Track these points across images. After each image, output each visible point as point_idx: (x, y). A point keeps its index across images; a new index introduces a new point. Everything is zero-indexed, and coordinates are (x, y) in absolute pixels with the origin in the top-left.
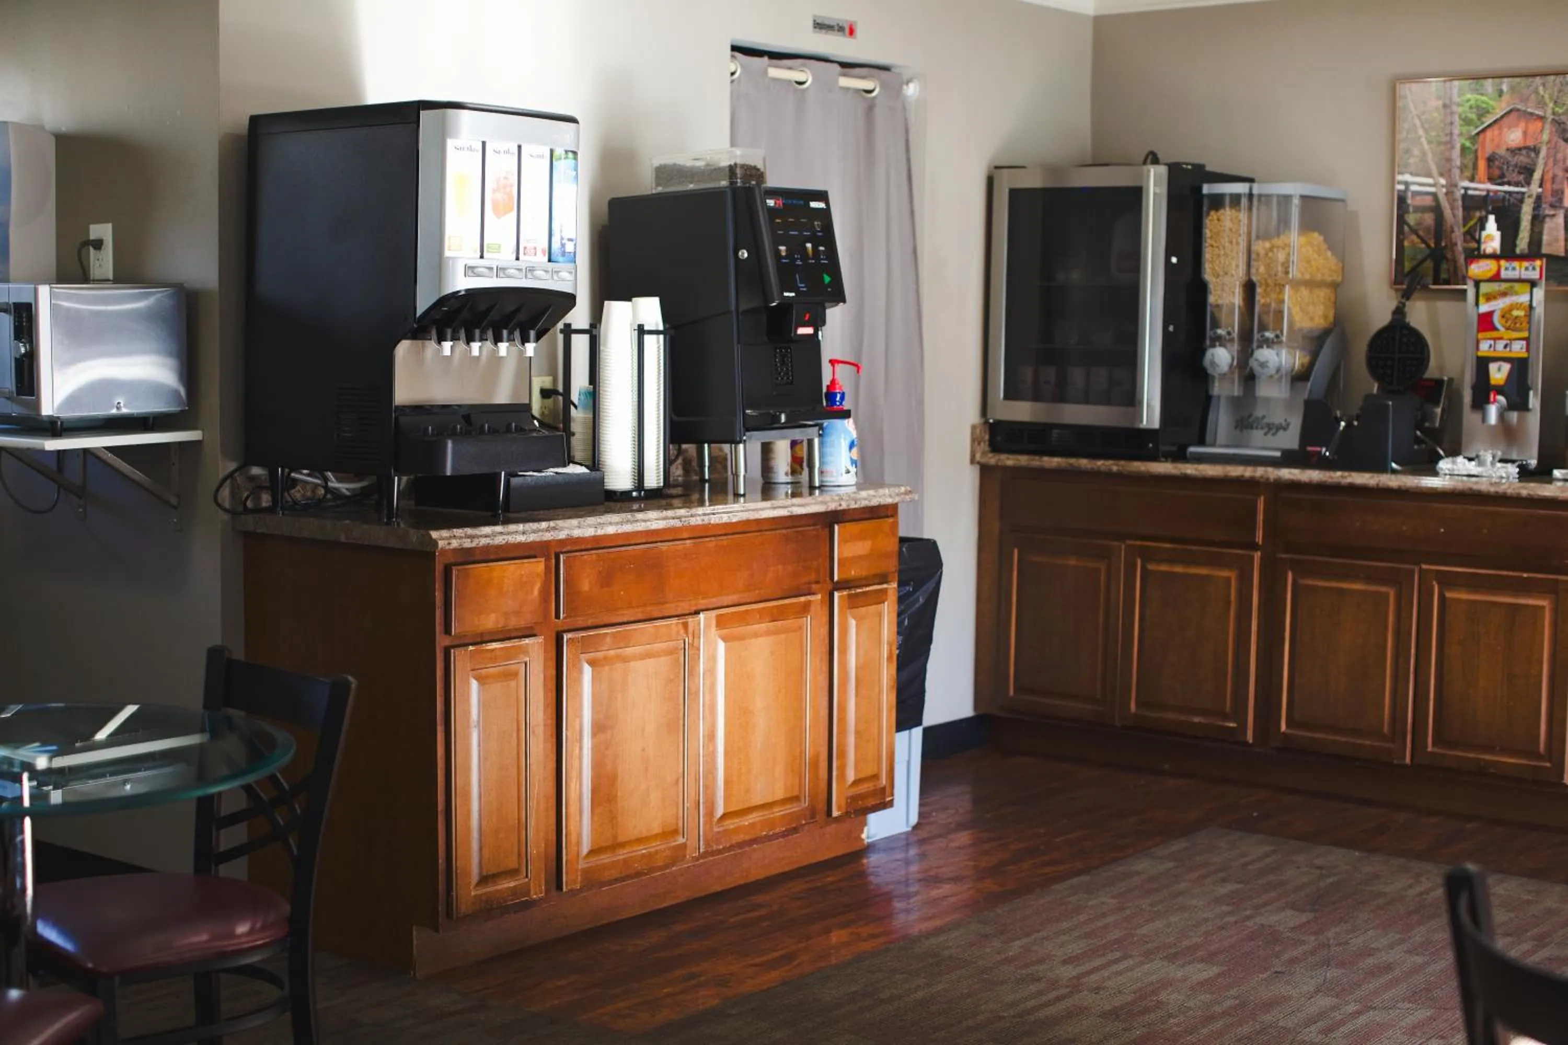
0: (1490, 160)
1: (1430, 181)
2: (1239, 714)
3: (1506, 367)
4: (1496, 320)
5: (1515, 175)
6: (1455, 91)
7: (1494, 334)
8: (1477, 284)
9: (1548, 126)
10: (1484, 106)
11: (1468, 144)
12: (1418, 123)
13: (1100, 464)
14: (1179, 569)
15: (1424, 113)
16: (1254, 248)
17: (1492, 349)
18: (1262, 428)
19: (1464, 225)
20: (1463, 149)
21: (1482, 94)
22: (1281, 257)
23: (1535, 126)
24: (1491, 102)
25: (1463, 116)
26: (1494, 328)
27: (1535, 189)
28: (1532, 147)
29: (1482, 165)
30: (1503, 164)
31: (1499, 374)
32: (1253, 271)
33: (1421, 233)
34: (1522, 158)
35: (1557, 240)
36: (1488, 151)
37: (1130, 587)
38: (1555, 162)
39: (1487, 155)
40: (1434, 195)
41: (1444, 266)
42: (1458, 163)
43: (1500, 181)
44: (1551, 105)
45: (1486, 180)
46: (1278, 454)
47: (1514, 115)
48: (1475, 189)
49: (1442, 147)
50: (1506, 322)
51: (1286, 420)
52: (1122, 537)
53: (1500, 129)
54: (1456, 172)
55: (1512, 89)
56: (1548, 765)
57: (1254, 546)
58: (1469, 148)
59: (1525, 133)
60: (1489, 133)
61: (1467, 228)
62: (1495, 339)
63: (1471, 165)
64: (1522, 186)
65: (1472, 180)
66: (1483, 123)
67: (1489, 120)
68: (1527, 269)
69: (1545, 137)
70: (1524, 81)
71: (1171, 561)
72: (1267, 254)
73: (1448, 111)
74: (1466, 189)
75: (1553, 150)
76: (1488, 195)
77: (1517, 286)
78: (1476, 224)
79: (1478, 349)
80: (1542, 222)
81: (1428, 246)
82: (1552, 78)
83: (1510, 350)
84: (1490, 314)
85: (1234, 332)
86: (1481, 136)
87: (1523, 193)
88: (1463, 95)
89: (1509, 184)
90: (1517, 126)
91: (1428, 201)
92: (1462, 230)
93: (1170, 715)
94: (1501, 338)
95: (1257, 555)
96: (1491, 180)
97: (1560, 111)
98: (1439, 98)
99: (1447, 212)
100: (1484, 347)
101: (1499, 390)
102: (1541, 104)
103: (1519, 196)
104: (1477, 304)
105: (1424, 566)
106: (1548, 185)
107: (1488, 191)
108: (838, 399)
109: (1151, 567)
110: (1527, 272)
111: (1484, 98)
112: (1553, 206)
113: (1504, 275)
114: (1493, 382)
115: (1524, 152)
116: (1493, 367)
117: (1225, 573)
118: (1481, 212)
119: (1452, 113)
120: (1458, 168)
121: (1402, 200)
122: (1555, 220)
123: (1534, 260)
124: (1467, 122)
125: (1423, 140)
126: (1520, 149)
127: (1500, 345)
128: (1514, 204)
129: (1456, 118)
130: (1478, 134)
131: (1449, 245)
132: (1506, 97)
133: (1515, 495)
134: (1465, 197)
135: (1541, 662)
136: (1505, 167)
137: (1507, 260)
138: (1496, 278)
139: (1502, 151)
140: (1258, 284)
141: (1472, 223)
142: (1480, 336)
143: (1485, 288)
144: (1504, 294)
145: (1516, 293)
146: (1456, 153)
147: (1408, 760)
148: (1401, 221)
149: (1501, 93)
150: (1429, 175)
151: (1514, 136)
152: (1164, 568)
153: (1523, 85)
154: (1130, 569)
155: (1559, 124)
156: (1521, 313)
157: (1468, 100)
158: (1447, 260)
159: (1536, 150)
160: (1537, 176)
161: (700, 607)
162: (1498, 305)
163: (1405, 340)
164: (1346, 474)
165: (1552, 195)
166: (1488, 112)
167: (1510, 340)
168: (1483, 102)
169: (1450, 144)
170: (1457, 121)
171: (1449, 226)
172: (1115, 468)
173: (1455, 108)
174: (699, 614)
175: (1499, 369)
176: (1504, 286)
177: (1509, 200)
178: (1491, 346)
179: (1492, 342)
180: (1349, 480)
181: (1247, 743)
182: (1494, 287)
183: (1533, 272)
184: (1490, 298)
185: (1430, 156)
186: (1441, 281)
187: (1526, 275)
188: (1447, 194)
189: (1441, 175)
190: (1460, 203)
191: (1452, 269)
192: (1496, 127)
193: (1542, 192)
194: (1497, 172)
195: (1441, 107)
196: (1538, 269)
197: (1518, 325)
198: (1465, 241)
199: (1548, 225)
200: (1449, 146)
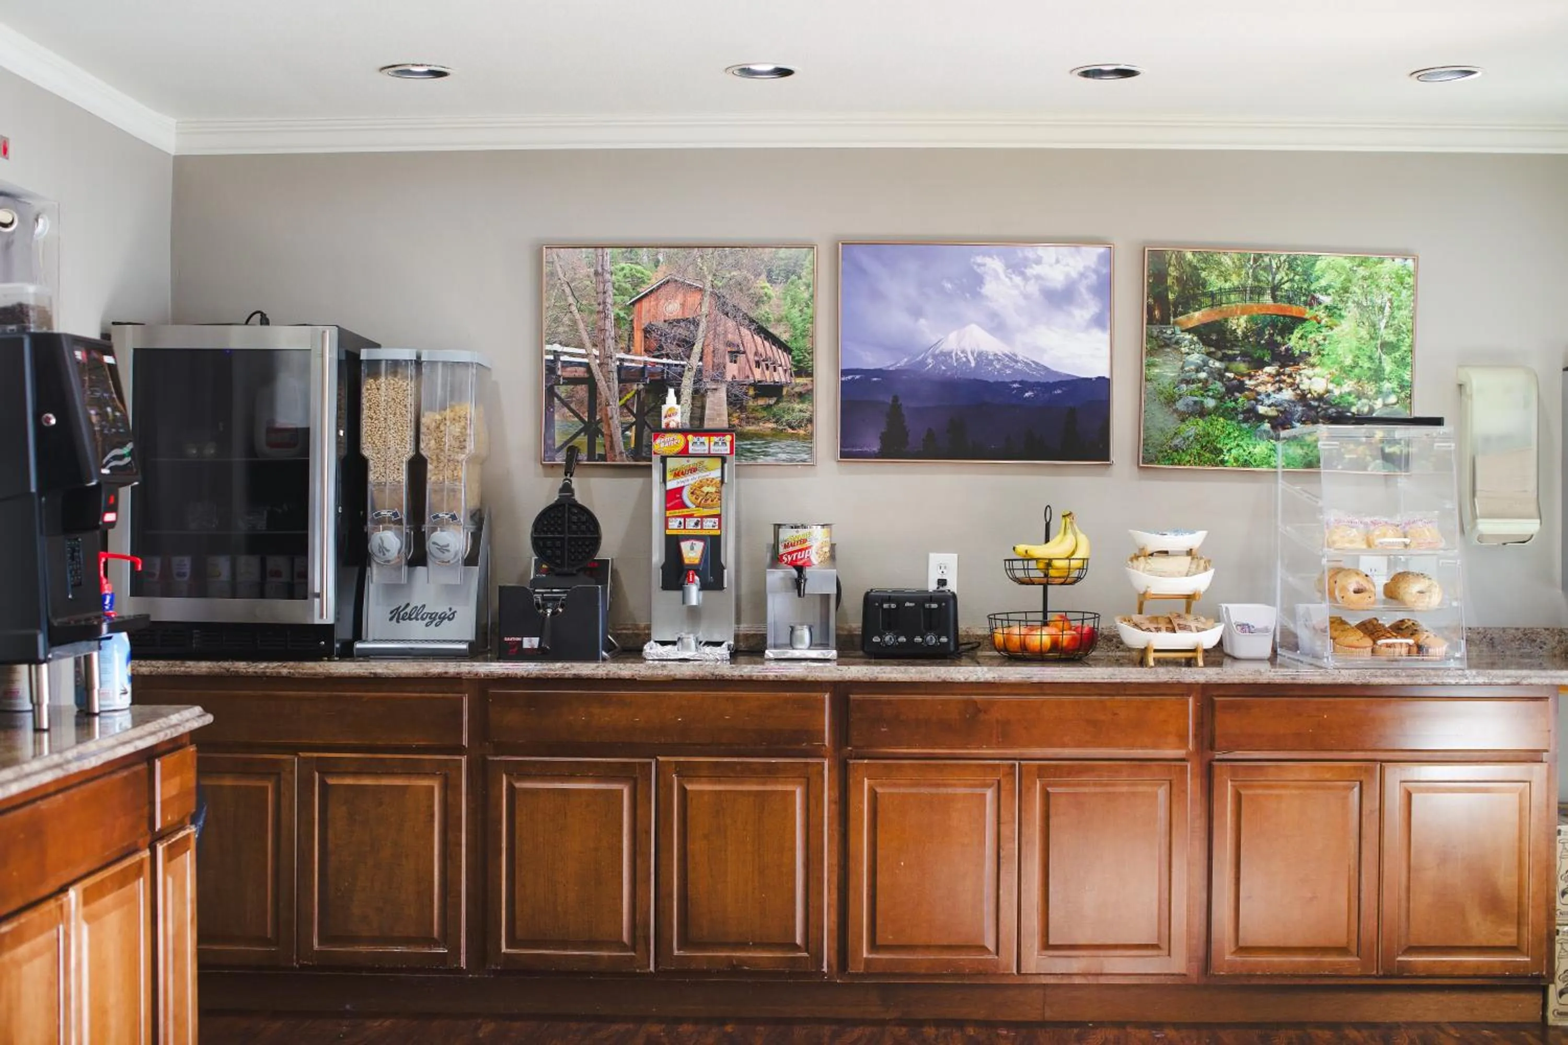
0: (647, 331)
1: (583, 351)
2: (449, 936)
3: (699, 546)
4: (686, 496)
5: (673, 347)
6: (608, 258)
7: (685, 512)
8: (664, 459)
9: (707, 299)
10: (639, 275)
11: (622, 314)
12: (568, 290)
13: (261, 666)
14: (367, 781)
15: (573, 280)
16: (423, 420)
17: (682, 527)
18: (423, 619)
19: (620, 399)
20: (618, 319)
21: (637, 263)
22: (456, 429)
23: (693, 299)
24: (647, 272)
25: (617, 285)
26: (684, 506)
27: (695, 362)
28: (691, 319)
29: (638, 336)
30: (661, 335)
31: (692, 553)
32: (422, 445)
33: (573, 406)
34: (680, 331)
35: (719, 415)
36: (645, 322)
37: (306, 805)
38: (716, 335)
39: (643, 327)
40: (587, 366)
41: (599, 440)
42: (613, 334)
43: (657, 353)
44: (710, 278)
45: (643, 353)
46: (464, 646)
47: (670, 288)
48: (632, 361)
49: (595, 317)
50: (697, 499)
51: (450, 609)
52: (294, 749)
53: (657, 299)
54: (610, 342)
55: (668, 258)
56: (805, 954)
57: (459, 750)
58: (624, 318)
59: (683, 305)
60: (645, 304)
61: (623, 401)
62: (685, 517)
63: (626, 335)
64: (682, 359)
65: (628, 351)
66: (638, 293)
67: (645, 289)
68: (716, 443)
69: (705, 310)
70: (682, 252)
71: (357, 773)
72: (438, 427)
73: (601, 278)
74: (622, 360)
75: (714, 324)
76: (643, 368)
77: (707, 461)
78: (634, 396)
79: (666, 527)
80: (703, 396)
81: (581, 419)
82: (710, 250)
83: (702, 529)
84: (680, 490)
85: (402, 513)
86: (637, 306)
87: (683, 366)
88: (616, 263)
89: (668, 356)
90: (674, 297)
91: (581, 372)
92: (619, 403)
93: (363, 949)
94: (691, 516)
95: (464, 759)
96: (647, 351)
97: (720, 284)
98: (590, 265)
99: (602, 384)
100: (674, 524)
101: (696, 569)
102: (701, 277)
103: (679, 369)
104: (664, 481)
105: (661, 759)
106: (708, 358)
107: (645, 363)
108: (107, 602)
109: (332, 781)
110: (717, 448)
111: (639, 267)
112: (714, 380)
113: (691, 450)
114: (687, 561)
115: (682, 324)
116: (685, 546)
117: (425, 782)
118: (638, 385)
119: (604, 282)
120: (612, 338)
121: (551, 368)
122: (717, 394)
123: (724, 435)
124: (621, 291)
125: (574, 308)
126: (678, 321)
127: (691, 523)
128: (673, 376)
129: (609, 286)
130: (633, 304)
131: (604, 419)
132: (662, 268)
133: (761, 678)
134: (620, 369)
135: (793, 849)
136: (663, 339)
137: (695, 436)
138: (684, 453)
139: (660, 324)
140: (429, 461)
141: (628, 396)
142: (668, 513)
143: (672, 463)
144: (694, 470)
145: (707, 469)
146: (609, 325)
147: (652, 968)
148: (551, 393)
149: (657, 263)
150: (581, 346)
151: (672, 308)
152: (349, 781)
153: (680, 256)
154: (306, 785)
155: (719, 297)
156: (712, 489)
157: (623, 269)
158: (603, 435)
159: (696, 324)
160: (697, 349)
161: (65, 881)
162: (689, 481)
163: (575, 518)
164: (567, 665)
165: (713, 370)
166: (643, 282)
167: (702, 517)
168: (638, 271)
169: (604, 314)
170: (611, 291)
171: (603, 399)
172: (285, 671)
173: (608, 276)
174: (67, 890)
175: (692, 548)
176: (693, 461)
177: (668, 373)
178: (680, 523)
179: (682, 520)
180: (574, 671)
181: (460, 970)
182: (683, 462)
183: (723, 448)
184: (677, 475)
185: (581, 326)
186: (597, 458)
187: (715, 450)
188: (600, 365)
189: (595, 346)
190: (616, 375)
191: (608, 444)
192: (652, 298)
193: (702, 366)
194: (655, 345)
195: (592, 275)
196: (728, 444)
197: (709, 502)
198: (621, 414)
199: (710, 400)
200: (602, 315)
